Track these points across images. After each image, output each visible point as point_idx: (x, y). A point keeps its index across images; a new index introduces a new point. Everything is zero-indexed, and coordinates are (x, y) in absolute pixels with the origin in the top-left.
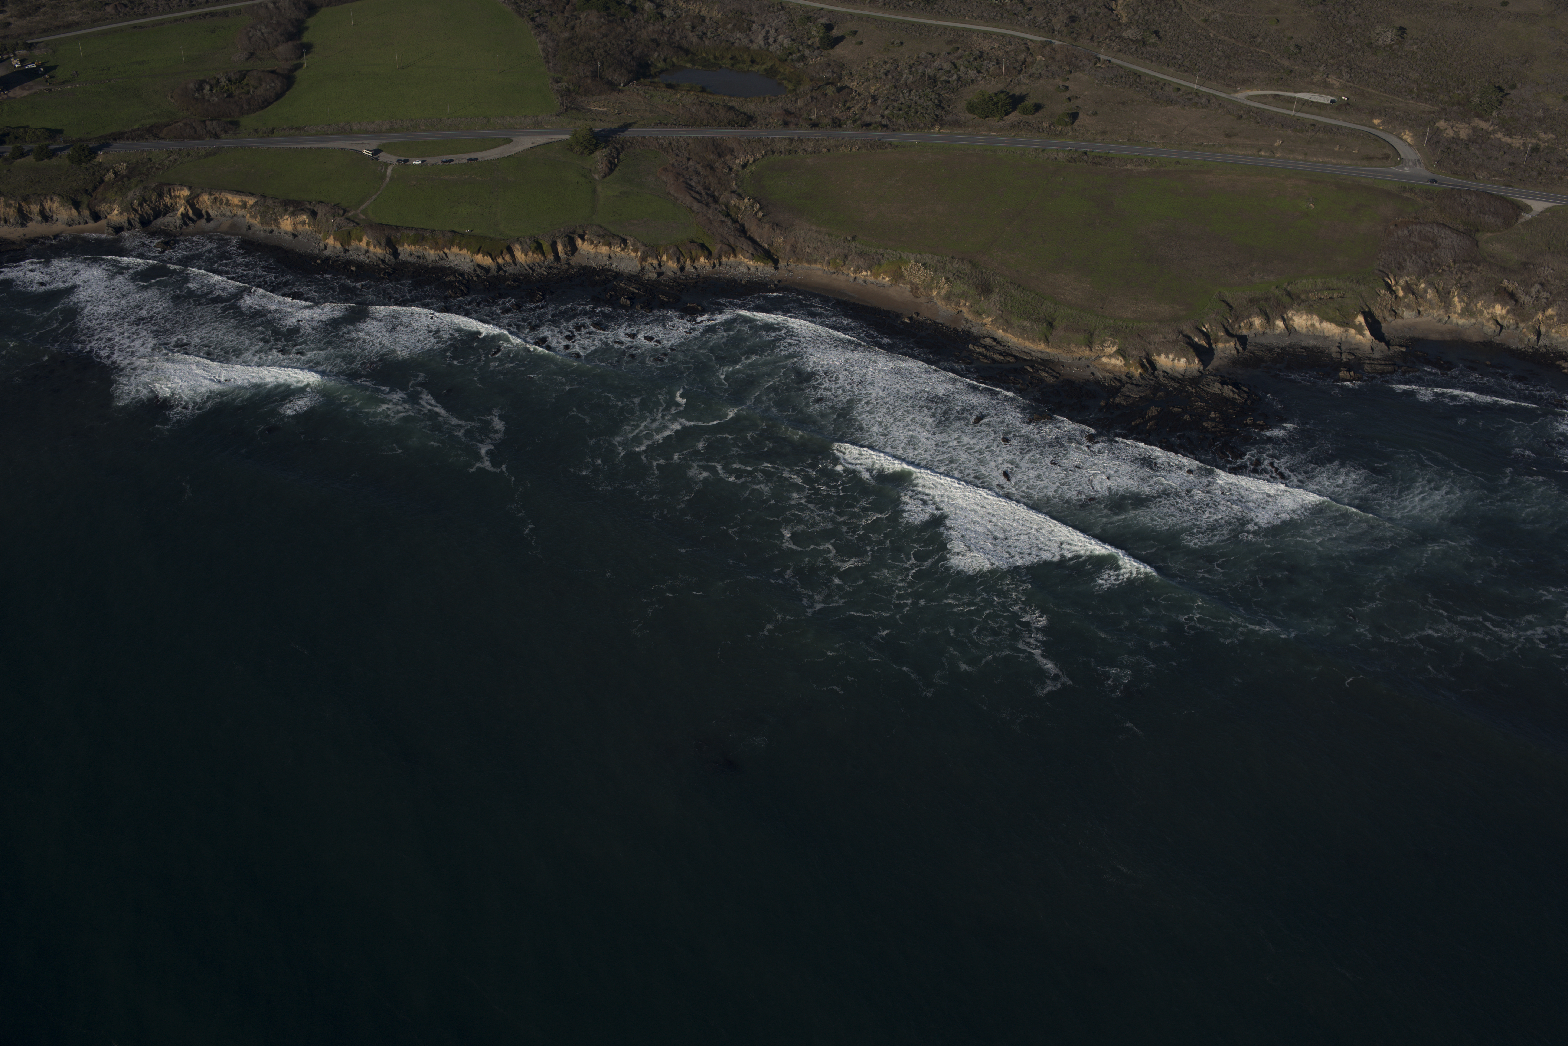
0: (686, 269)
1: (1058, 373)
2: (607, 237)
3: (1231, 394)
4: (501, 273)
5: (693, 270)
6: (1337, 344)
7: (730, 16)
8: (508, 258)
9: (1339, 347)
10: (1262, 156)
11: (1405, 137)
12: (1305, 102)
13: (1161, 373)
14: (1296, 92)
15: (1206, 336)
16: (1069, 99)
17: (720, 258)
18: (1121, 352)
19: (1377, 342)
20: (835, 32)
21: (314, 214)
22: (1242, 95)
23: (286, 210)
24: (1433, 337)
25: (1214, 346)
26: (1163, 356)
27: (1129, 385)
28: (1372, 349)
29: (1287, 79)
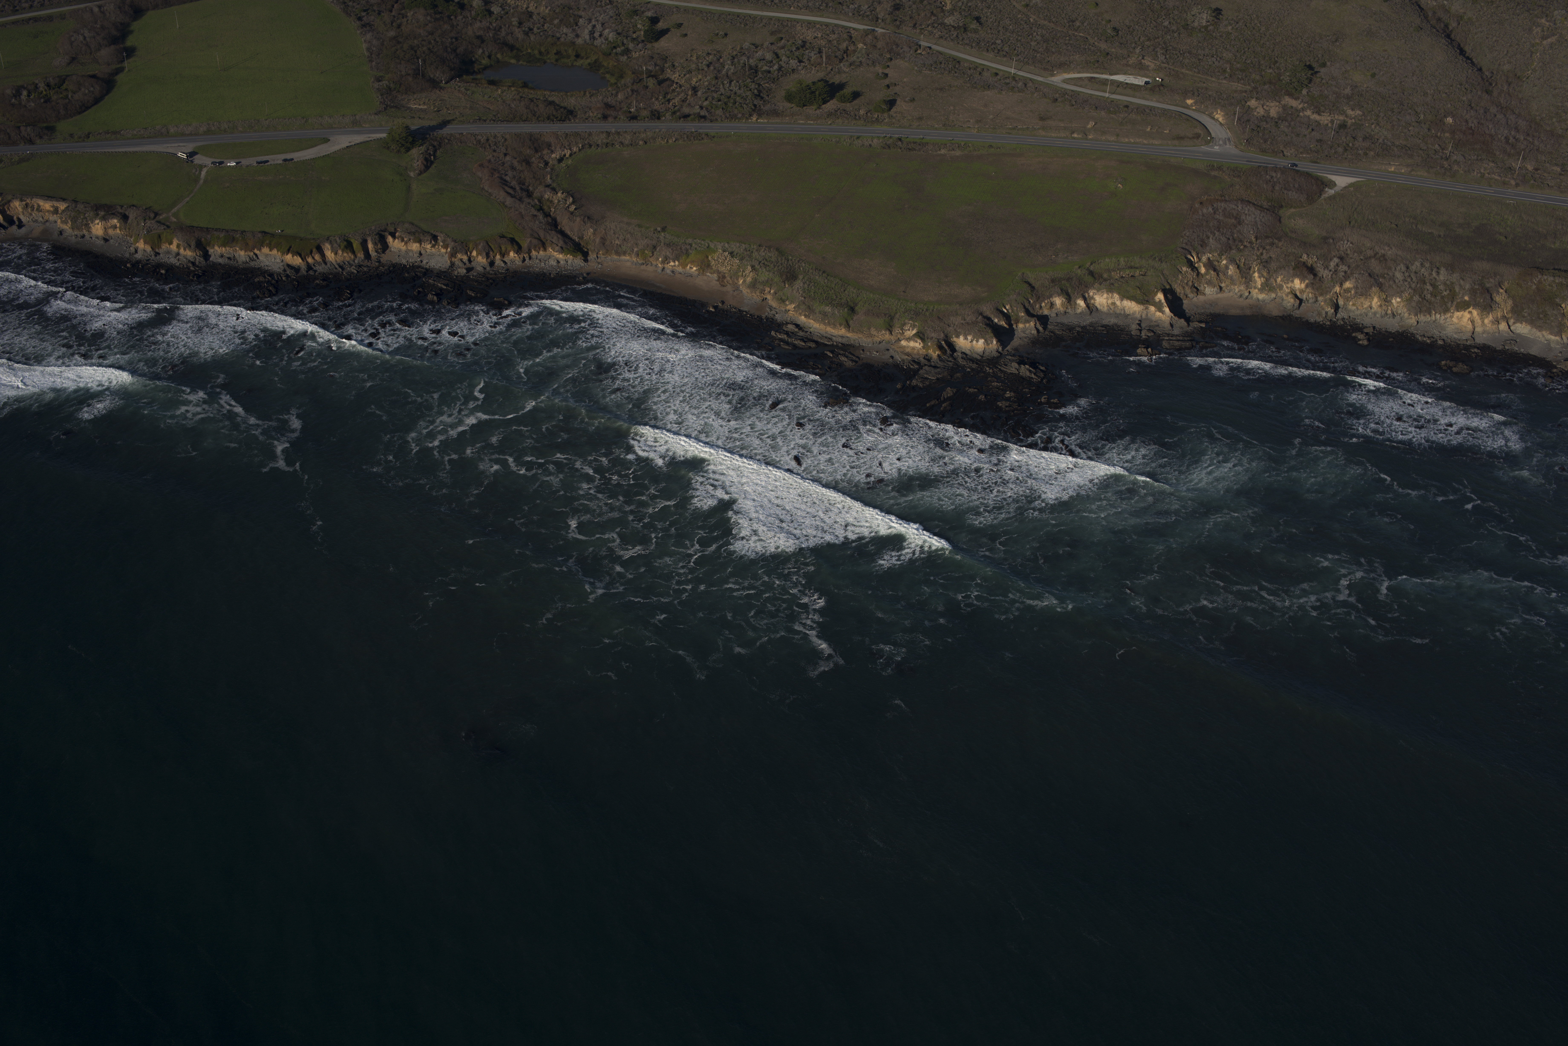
0: (496, 264)
1: (857, 357)
2: (418, 234)
3: (1028, 374)
4: (311, 273)
5: (503, 265)
6: (1137, 322)
7: (557, 11)
8: (317, 257)
9: (1139, 325)
10: (1074, 138)
11: (1217, 116)
12: (1119, 84)
13: (959, 354)
14: (1111, 74)
15: (1007, 317)
16: (888, 86)
17: (529, 252)
18: (920, 336)
19: (1176, 318)
20: (661, 25)
21: (125, 218)
22: (1058, 79)
23: (98, 215)
24: (1234, 312)
25: (1014, 326)
26: (962, 338)
27: (926, 367)
28: (1172, 325)
29: (1102, 61)
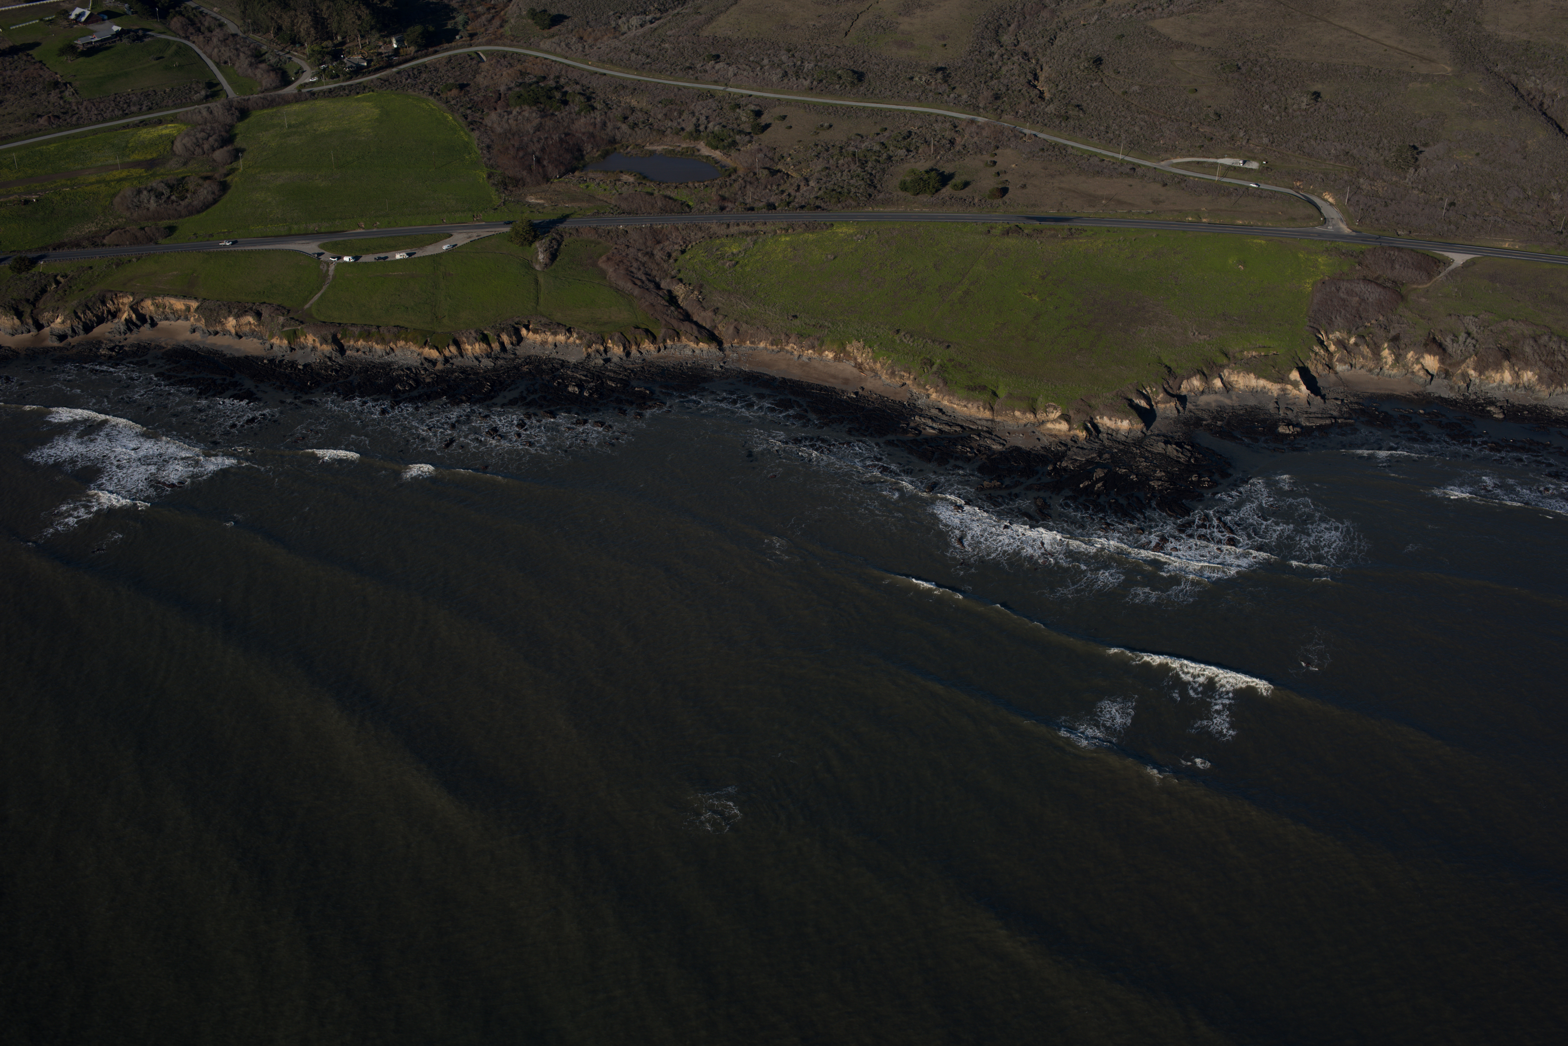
0: (632, 354)
1: (1004, 440)
2: (551, 326)
3: (1175, 453)
4: (448, 366)
5: (639, 355)
6: (1275, 400)
8: (454, 350)
9: (1277, 402)
10: (1189, 221)
11: (1327, 197)
12: (1226, 167)
13: (1105, 435)
14: (1217, 158)
15: (1148, 399)
16: (998, 174)
17: (664, 341)
18: (1065, 417)
19: (1312, 395)
20: (765, 119)
21: (258, 315)
22: (1167, 164)
23: (230, 312)
25: (1155, 407)
26: (1106, 418)
27: (1074, 449)
28: (1309, 403)
29: (1208, 146)
